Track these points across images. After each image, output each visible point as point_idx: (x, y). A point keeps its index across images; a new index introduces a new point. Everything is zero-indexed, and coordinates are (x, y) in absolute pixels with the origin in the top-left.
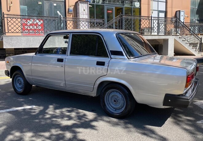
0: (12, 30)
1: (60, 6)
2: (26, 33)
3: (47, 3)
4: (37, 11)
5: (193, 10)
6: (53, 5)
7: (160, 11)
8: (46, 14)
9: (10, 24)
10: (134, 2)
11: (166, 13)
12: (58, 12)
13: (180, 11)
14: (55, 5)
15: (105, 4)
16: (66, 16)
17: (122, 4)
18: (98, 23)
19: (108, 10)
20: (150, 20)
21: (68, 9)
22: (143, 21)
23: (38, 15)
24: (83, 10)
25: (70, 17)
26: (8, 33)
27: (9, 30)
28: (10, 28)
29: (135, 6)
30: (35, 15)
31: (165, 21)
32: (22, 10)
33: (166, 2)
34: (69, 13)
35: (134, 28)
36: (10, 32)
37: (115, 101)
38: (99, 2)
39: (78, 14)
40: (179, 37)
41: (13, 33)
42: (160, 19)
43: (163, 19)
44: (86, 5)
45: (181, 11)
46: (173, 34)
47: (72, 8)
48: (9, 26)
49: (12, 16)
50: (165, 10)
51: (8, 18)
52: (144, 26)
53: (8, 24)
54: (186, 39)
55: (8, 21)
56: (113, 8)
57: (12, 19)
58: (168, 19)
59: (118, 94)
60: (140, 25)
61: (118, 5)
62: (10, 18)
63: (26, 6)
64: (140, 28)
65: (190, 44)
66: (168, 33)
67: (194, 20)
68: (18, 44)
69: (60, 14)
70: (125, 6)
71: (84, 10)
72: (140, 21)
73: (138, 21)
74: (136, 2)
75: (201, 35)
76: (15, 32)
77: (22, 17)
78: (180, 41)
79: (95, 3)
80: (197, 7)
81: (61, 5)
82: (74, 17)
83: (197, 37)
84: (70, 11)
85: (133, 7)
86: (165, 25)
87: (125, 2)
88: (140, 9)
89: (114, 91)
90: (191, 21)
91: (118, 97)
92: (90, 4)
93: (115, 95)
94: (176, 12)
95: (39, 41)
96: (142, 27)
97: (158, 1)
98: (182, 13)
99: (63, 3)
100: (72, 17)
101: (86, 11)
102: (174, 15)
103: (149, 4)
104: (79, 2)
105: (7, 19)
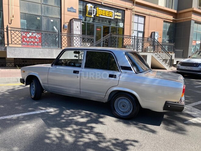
0: (16, 42)
1: (56, 23)
2: (24, 44)
3: (45, 19)
4: (36, 25)
5: (165, 32)
6: (50, 20)
7: (139, 32)
8: (44, 28)
9: (13, 36)
10: (119, 22)
11: (144, 33)
12: (54, 27)
13: (154, 32)
14: (52, 21)
15: (95, 23)
16: (61, 31)
17: (109, 23)
18: (90, 39)
19: (97, 28)
20: (134, 39)
21: (64, 25)
22: (126, 39)
23: (37, 29)
24: (76, 27)
25: (65, 32)
26: (11, 44)
27: (12, 42)
28: (13, 40)
29: (119, 26)
30: (34, 29)
31: (143, 40)
32: (22, 24)
33: (144, 24)
34: (65, 28)
35: (118, 45)
36: (13, 43)
37: (123, 106)
38: (90, 21)
39: (72, 30)
40: (155, 54)
41: (16, 44)
42: (139, 38)
43: (141, 38)
44: (79, 23)
45: (156, 32)
46: (149, 52)
47: (67, 25)
48: (12, 38)
49: (15, 29)
50: (143, 31)
51: (12, 30)
52: (127, 44)
53: (11, 36)
54: (161, 56)
55: (12, 34)
56: (102, 26)
57: (15, 31)
58: (145, 39)
59: (126, 101)
60: (123, 42)
61: (105, 24)
62: (14, 31)
63: (26, 21)
64: (123, 45)
65: (163, 60)
66: (144, 50)
67: (165, 40)
68: (21, 54)
69: (56, 29)
70: (111, 26)
71: (78, 27)
72: (123, 39)
73: (121, 39)
74: (120, 23)
75: (170, 53)
76: (18, 43)
77: (22, 30)
78: (156, 57)
79: (87, 22)
80: (167, 30)
81: (58, 22)
82: (69, 32)
83: (169, 55)
84: (65, 27)
85: (118, 27)
86: (143, 44)
87: (112, 22)
88: (123, 29)
89: (122, 98)
90: (163, 40)
91: (125, 103)
92: (82, 22)
93: (123, 102)
94: (152, 33)
95: (39, 53)
96: (124, 44)
97: (138, 23)
98: (156, 34)
99: (59, 20)
100: (67, 32)
101: (79, 28)
102: (150, 35)
103: (131, 25)
104: (73, 19)
105: (11, 32)
